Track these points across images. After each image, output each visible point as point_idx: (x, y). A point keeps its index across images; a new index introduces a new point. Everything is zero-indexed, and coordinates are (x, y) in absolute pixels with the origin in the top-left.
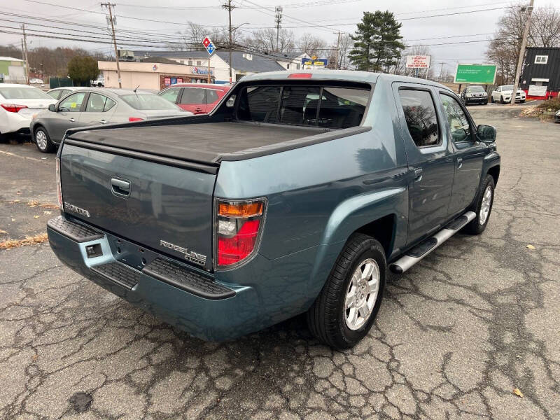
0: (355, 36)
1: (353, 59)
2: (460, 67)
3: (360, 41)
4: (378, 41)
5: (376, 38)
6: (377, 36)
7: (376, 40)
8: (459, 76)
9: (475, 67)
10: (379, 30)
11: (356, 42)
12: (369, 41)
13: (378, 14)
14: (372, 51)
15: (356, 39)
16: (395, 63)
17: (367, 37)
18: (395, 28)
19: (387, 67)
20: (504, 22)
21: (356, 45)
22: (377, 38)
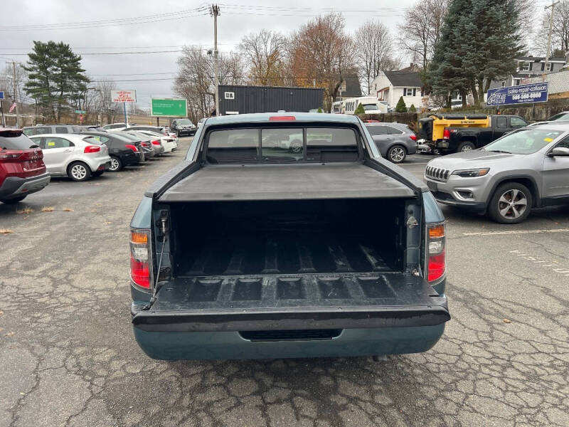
0: (28, 66)
1: (29, 91)
2: (154, 101)
3: (35, 73)
4: (57, 73)
5: (54, 70)
6: (55, 67)
7: (55, 73)
8: (155, 109)
9: (167, 101)
10: (57, 62)
11: (30, 73)
12: (47, 73)
13: (52, 45)
14: (52, 84)
15: (30, 70)
16: (82, 97)
17: (43, 68)
18: (75, 61)
19: (73, 101)
20: (181, 61)
21: (32, 77)
22: (56, 70)
